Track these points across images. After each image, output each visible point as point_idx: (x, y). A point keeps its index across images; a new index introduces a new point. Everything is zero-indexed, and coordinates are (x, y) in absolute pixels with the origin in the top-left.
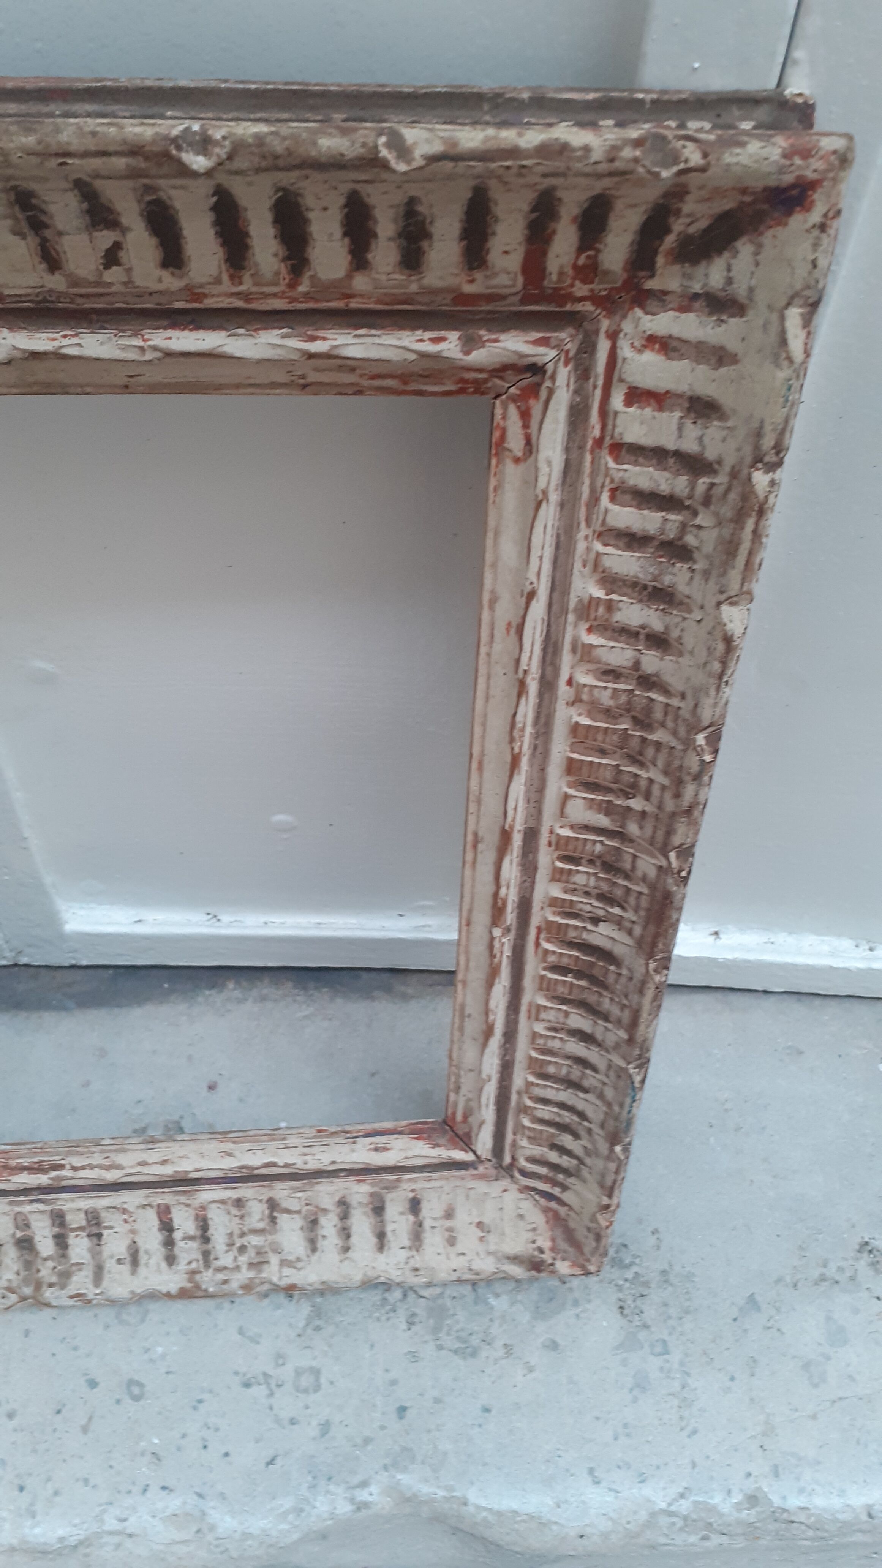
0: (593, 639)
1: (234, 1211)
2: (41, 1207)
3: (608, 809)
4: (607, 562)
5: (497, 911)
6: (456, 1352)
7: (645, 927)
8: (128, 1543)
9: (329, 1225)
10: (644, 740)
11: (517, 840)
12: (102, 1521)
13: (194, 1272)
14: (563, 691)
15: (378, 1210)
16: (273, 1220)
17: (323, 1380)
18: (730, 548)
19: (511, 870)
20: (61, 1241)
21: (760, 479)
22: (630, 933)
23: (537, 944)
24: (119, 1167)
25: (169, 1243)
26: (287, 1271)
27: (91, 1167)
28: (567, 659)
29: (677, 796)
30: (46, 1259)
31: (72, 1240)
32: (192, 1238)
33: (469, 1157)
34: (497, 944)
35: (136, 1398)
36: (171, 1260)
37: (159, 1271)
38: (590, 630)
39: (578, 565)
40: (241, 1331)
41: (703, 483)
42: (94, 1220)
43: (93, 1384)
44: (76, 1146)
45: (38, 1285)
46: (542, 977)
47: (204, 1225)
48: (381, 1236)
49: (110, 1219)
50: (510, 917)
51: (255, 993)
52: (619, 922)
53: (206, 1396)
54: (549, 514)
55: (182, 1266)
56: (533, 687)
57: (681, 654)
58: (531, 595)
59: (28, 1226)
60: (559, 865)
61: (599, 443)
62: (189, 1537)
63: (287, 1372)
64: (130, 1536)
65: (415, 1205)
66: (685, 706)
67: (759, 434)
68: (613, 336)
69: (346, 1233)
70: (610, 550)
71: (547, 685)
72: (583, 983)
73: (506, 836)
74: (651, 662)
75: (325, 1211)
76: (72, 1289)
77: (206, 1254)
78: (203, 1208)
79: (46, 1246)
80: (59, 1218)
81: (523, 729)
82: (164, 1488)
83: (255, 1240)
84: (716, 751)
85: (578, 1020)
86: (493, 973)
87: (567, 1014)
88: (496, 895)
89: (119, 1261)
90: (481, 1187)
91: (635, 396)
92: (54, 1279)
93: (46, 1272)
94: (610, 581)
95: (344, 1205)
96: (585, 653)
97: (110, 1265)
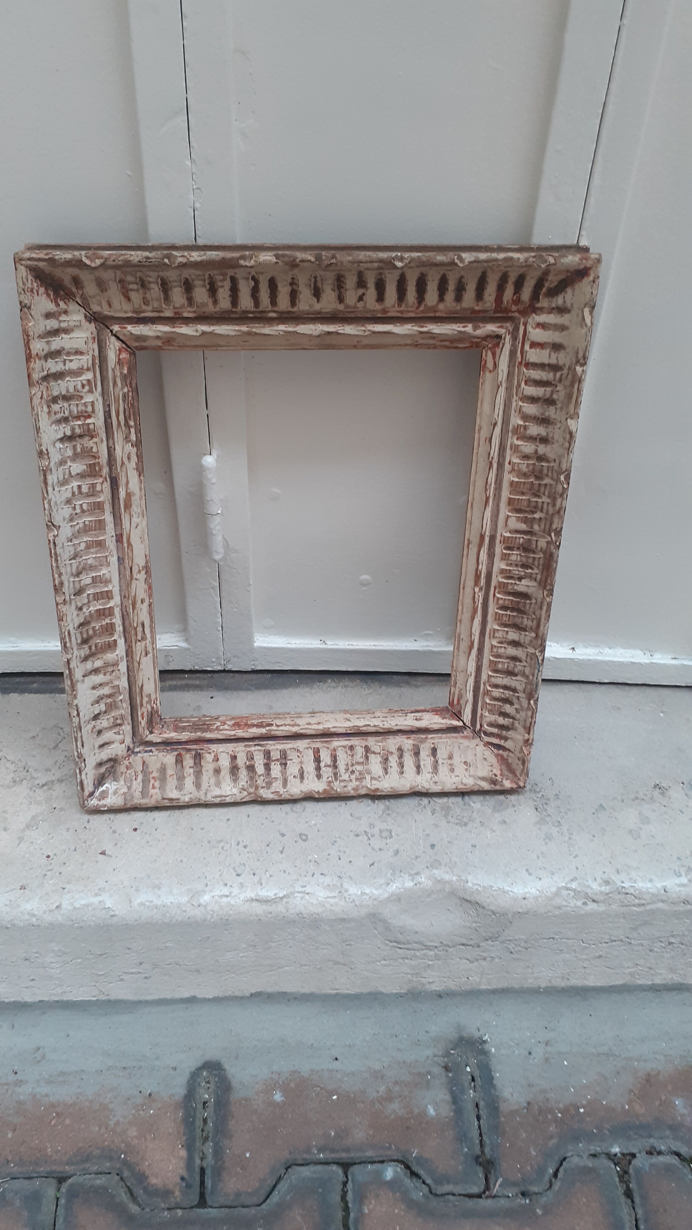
0: (519, 443)
1: (349, 752)
2: (260, 748)
3: (525, 521)
4: (524, 409)
5: (477, 577)
6: (457, 824)
7: (542, 575)
8: (307, 897)
9: (393, 760)
10: (540, 484)
11: (487, 539)
12: (294, 887)
13: (330, 782)
14: (507, 467)
15: (417, 754)
16: (367, 758)
17: (393, 834)
18: (569, 396)
19: (483, 556)
20: (267, 767)
21: (579, 369)
22: (535, 580)
23: (494, 595)
24: (299, 725)
25: (318, 768)
26: (373, 782)
27: (285, 725)
28: (508, 451)
29: (554, 505)
30: (260, 776)
31: (272, 766)
32: (329, 766)
33: (461, 724)
34: (476, 596)
35: (305, 840)
36: (319, 776)
37: (313, 781)
38: (517, 439)
39: (513, 411)
40: (351, 815)
41: (558, 374)
42: (284, 755)
43: (283, 835)
44: (278, 716)
45: (257, 788)
46: (496, 613)
47: (334, 759)
48: (418, 767)
49: (292, 755)
50: (483, 582)
51: (341, 684)
52: (530, 577)
53: (338, 840)
54: (502, 391)
55: (324, 779)
56: (495, 465)
57: (553, 443)
58: (495, 424)
59: (252, 758)
60: (504, 551)
61: (520, 363)
62: (336, 895)
63: (376, 831)
64: (308, 894)
65: (434, 751)
66: (555, 465)
67: (577, 353)
68: (525, 325)
69: (401, 765)
70: (525, 404)
71: (501, 466)
72: (515, 614)
73: (482, 537)
74: (542, 449)
75: (391, 753)
76: (273, 789)
77: (335, 774)
78: (335, 750)
79: (260, 769)
80: (267, 754)
81: (491, 485)
82: (322, 874)
83: (359, 768)
84: (569, 484)
85: (513, 635)
86: (475, 611)
87: (507, 632)
88: (477, 569)
89: (294, 777)
90: (466, 742)
91: (533, 345)
92: (264, 785)
93: (260, 782)
94: (525, 417)
95: (400, 750)
96: (516, 449)
97: (291, 778)
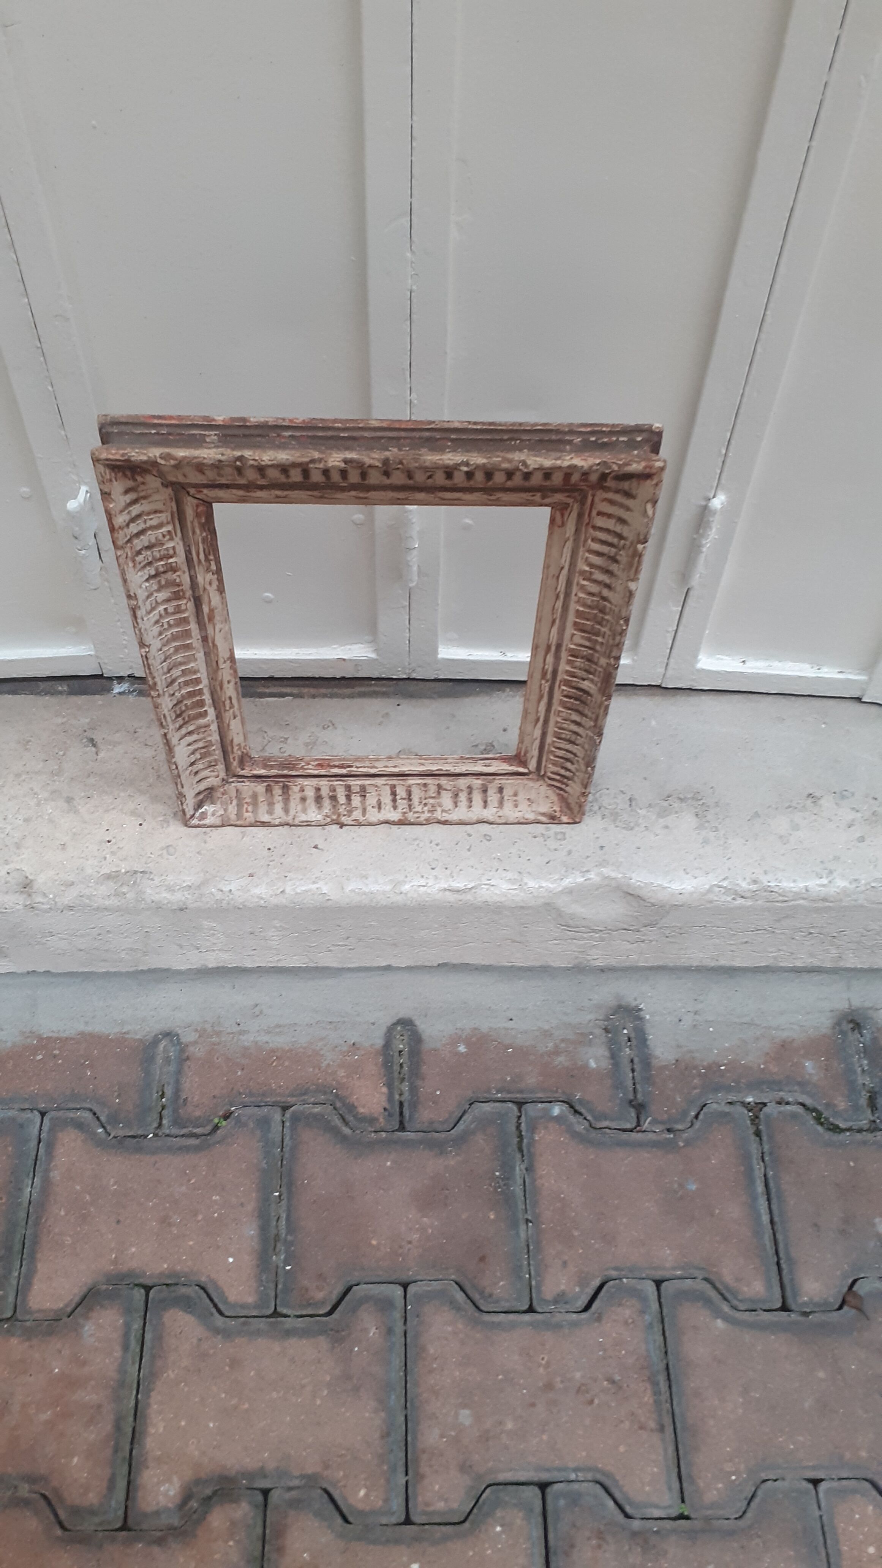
0: (585, 583)
1: (423, 789)
2: (341, 783)
3: (589, 639)
4: (590, 560)
5: (544, 674)
7: (602, 684)
9: (463, 797)
10: (602, 618)
11: (553, 648)
13: (405, 813)
14: (573, 598)
15: (485, 791)
16: (439, 793)
18: (630, 565)
19: (550, 659)
20: (348, 797)
21: (640, 547)
22: (596, 685)
23: (559, 687)
24: (377, 768)
25: (394, 801)
26: (444, 814)
27: (365, 767)
28: (575, 589)
29: (614, 639)
30: (342, 805)
31: (353, 797)
32: (404, 799)
33: (526, 771)
34: (543, 686)
36: (395, 808)
37: (390, 811)
38: (584, 579)
39: (579, 560)
41: (622, 542)
42: (363, 789)
44: (357, 759)
45: (339, 815)
46: (561, 700)
47: (409, 794)
48: (485, 802)
49: (369, 789)
50: (549, 676)
52: (592, 681)
54: (569, 544)
55: (400, 810)
56: (562, 596)
57: (615, 592)
58: (562, 568)
59: (335, 790)
60: (570, 658)
61: (588, 524)
65: (501, 790)
66: (617, 610)
67: (639, 534)
68: (593, 496)
69: (470, 800)
70: (590, 556)
71: (567, 595)
72: (577, 702)
73: (549, 647)
74: (605, 592)
75: (462, 790)
76: (353, 817)
77: (410, 806)
78: (410, 786)
79: (342, 799)
80: (348, 788)
81: (557, 610)
83: (431, 801)
84: (627, 625)
85: (575, 717)
86: (541, 697)
87: (570, 714)
88: (544, 668)
89: (373, 807)
90: (531, 784)
91: (599, 514)
92: (345, 813)
93: (342, 810)
94: (591, 565)
95: (470, 788)
96: (582, 588)
97: (369, 808)
